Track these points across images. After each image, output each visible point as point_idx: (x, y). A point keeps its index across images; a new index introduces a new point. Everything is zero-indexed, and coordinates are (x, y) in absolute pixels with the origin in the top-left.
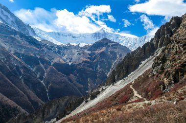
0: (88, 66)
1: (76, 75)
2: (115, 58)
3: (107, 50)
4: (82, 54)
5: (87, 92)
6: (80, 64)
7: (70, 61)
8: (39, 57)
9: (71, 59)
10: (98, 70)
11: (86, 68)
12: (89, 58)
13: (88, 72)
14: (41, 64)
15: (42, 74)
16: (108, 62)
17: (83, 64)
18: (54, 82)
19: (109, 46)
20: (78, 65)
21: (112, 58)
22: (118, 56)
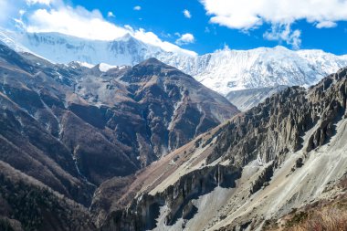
0: (132, 111)
1: (113, 128)
2: (178, 97)
3: (161, 82)
4: (116, 88)
5: (138, 158)
6: (117, 107)
7: (96, 101)
8: (38, 92)
9: (97, 97)
10: (150, 120)
11: (129, 114)
12: (129, 95)
13: (134, 123)
14: (46, 106)
15: (55, 127)
16: (166, 104)
17: (123, 106)
18: (84, 142)
19: (163, 75)
20: (114, 108)
21: (171, 97)
22: (182, 93)
